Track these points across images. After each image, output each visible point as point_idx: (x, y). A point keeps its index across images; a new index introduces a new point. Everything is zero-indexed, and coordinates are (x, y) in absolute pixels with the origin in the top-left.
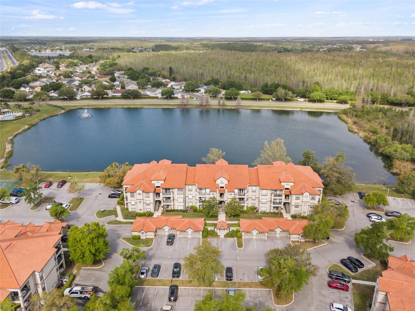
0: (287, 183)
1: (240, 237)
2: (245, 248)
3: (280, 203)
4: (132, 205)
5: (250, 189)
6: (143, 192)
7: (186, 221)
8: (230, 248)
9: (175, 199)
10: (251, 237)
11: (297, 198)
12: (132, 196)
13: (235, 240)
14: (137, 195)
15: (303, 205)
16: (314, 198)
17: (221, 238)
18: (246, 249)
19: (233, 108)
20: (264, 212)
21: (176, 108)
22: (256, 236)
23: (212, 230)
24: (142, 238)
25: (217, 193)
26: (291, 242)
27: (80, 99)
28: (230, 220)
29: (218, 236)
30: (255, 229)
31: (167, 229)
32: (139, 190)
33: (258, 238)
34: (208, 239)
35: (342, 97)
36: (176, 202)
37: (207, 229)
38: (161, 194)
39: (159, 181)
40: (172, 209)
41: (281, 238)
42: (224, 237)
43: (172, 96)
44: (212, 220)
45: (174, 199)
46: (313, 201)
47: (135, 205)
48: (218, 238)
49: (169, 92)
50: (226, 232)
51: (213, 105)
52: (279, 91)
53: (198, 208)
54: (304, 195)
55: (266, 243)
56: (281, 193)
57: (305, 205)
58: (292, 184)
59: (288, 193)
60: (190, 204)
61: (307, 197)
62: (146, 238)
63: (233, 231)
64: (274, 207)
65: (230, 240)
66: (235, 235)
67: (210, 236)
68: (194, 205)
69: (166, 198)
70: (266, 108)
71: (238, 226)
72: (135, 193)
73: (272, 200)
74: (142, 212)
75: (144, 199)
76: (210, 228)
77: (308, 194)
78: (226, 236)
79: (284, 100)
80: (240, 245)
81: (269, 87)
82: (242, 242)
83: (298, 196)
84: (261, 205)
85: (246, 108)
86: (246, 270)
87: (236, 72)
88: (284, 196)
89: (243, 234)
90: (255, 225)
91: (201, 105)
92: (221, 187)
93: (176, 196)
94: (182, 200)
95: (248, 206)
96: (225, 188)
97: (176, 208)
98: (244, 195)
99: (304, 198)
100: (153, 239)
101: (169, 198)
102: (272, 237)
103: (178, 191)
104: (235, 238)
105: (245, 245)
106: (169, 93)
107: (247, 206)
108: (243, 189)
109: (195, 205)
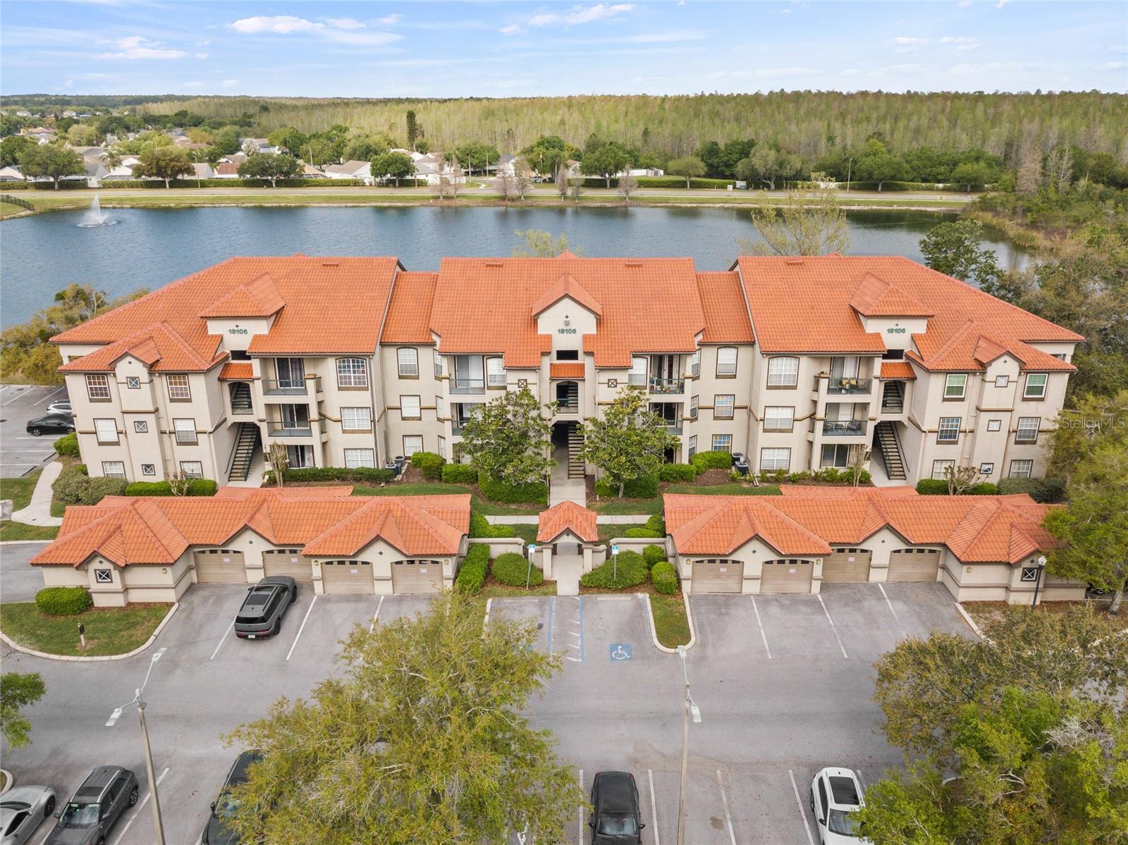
0: (891, 324)
1: (668, 590)
2: (702, 645)
3: (857, 428)
4: (101, 444)
5: (708, 359)
6: (152, 368)
7: (365, 507)
8: (614, 647)
9: (329, 415)
10: (732, 585)
11: (951, 390)
12: (99, 395)
13: (640, 605)
14: (123, 388)
15: (981, 431)
16: (1039, 390)
17: (559, 593)
18: (710, 651)
19: (608, 205)
20: (780, 472)
21: (420, 206)
22: (762, 579)
23: (511, 554)
24: (99, 601)
25: (540, 380)
26: (960, 608)
27: (99, 188)
28: (607, 511)
29: (544, 583)
30: (757, 537)
31: (252, 549)
32: (129, 359)
33: (769, 592)
34: (490, 601)
35: (964, 169)
36: (334, 430)
37: (486, 547)
38: (257, 389)
39: (243, 324)
40: (319, 465)
41: (898, 590)
42: (577, 591)
43: (409, 177)
44: (516, 513)
45: (323, 418)
46: (1031, 409)
47: (117, 444)
48: (546, 594)
49: (397, 161)
50: (591, 560)
51: (543, 197)
52: (757, 154)
53: (450, 461)
54: (992, 372)
55: (818, 618)
56: (862, 375)
57: (994, 426)
58: (920, 327)
59: (899, 374)
60: (412, 448)
61: (1002, 382)
62: (129, 604)
63: (628, 557)
64: (827, 450)
65: (615, 605)
66: (639, 576)
67: (498, 589)
68: (431, 448)
69: (287, 408)
70: (717, 205)
71: (652, 533)
72: (111, 380)
73: (821, 413)
74: (158, 478)
75: (162, 410)
76: (500, 548)
77: (1011, 367)
78: (590, 585)
79: (773, 186)
80: (673, 631)
81: (721, 155)
82: (684, 615)
83: (954, 381)
84: (763, 439)
85: (652, 205)
86: (728, 788)
87: (617, 121)
88: (877, 388)
89: (686, 568)
90: (751, 521)
91: (503, 198)
92: (562, 355)
93: (335, 400)
94: (361, 420)
95: (698, 451)
96: (580, 354)
97: (338, 463)
98: (681, 388)
99: (989, 387)
100: (172, 604)
101: (302, 410)
102: (845, 586)
103: (340, 369)
104: (640, 595)
105: (701, 629)
106: (398, 164)
107: (692, 451)
108: (671, 358)
109: (434, 451)
